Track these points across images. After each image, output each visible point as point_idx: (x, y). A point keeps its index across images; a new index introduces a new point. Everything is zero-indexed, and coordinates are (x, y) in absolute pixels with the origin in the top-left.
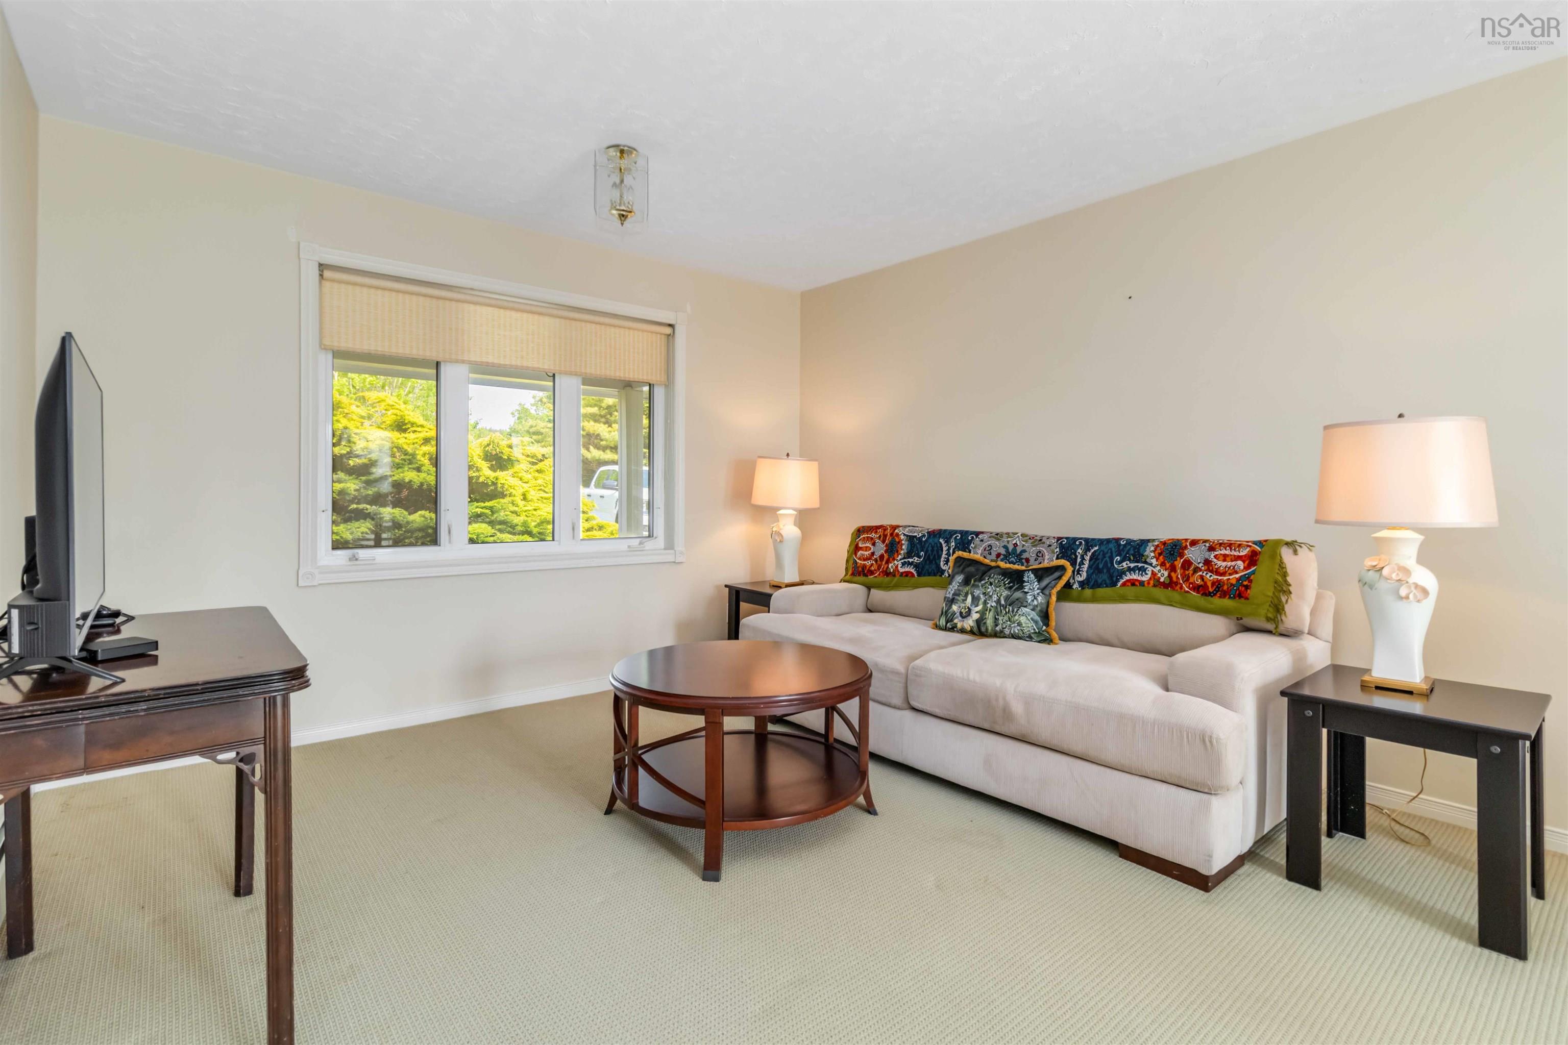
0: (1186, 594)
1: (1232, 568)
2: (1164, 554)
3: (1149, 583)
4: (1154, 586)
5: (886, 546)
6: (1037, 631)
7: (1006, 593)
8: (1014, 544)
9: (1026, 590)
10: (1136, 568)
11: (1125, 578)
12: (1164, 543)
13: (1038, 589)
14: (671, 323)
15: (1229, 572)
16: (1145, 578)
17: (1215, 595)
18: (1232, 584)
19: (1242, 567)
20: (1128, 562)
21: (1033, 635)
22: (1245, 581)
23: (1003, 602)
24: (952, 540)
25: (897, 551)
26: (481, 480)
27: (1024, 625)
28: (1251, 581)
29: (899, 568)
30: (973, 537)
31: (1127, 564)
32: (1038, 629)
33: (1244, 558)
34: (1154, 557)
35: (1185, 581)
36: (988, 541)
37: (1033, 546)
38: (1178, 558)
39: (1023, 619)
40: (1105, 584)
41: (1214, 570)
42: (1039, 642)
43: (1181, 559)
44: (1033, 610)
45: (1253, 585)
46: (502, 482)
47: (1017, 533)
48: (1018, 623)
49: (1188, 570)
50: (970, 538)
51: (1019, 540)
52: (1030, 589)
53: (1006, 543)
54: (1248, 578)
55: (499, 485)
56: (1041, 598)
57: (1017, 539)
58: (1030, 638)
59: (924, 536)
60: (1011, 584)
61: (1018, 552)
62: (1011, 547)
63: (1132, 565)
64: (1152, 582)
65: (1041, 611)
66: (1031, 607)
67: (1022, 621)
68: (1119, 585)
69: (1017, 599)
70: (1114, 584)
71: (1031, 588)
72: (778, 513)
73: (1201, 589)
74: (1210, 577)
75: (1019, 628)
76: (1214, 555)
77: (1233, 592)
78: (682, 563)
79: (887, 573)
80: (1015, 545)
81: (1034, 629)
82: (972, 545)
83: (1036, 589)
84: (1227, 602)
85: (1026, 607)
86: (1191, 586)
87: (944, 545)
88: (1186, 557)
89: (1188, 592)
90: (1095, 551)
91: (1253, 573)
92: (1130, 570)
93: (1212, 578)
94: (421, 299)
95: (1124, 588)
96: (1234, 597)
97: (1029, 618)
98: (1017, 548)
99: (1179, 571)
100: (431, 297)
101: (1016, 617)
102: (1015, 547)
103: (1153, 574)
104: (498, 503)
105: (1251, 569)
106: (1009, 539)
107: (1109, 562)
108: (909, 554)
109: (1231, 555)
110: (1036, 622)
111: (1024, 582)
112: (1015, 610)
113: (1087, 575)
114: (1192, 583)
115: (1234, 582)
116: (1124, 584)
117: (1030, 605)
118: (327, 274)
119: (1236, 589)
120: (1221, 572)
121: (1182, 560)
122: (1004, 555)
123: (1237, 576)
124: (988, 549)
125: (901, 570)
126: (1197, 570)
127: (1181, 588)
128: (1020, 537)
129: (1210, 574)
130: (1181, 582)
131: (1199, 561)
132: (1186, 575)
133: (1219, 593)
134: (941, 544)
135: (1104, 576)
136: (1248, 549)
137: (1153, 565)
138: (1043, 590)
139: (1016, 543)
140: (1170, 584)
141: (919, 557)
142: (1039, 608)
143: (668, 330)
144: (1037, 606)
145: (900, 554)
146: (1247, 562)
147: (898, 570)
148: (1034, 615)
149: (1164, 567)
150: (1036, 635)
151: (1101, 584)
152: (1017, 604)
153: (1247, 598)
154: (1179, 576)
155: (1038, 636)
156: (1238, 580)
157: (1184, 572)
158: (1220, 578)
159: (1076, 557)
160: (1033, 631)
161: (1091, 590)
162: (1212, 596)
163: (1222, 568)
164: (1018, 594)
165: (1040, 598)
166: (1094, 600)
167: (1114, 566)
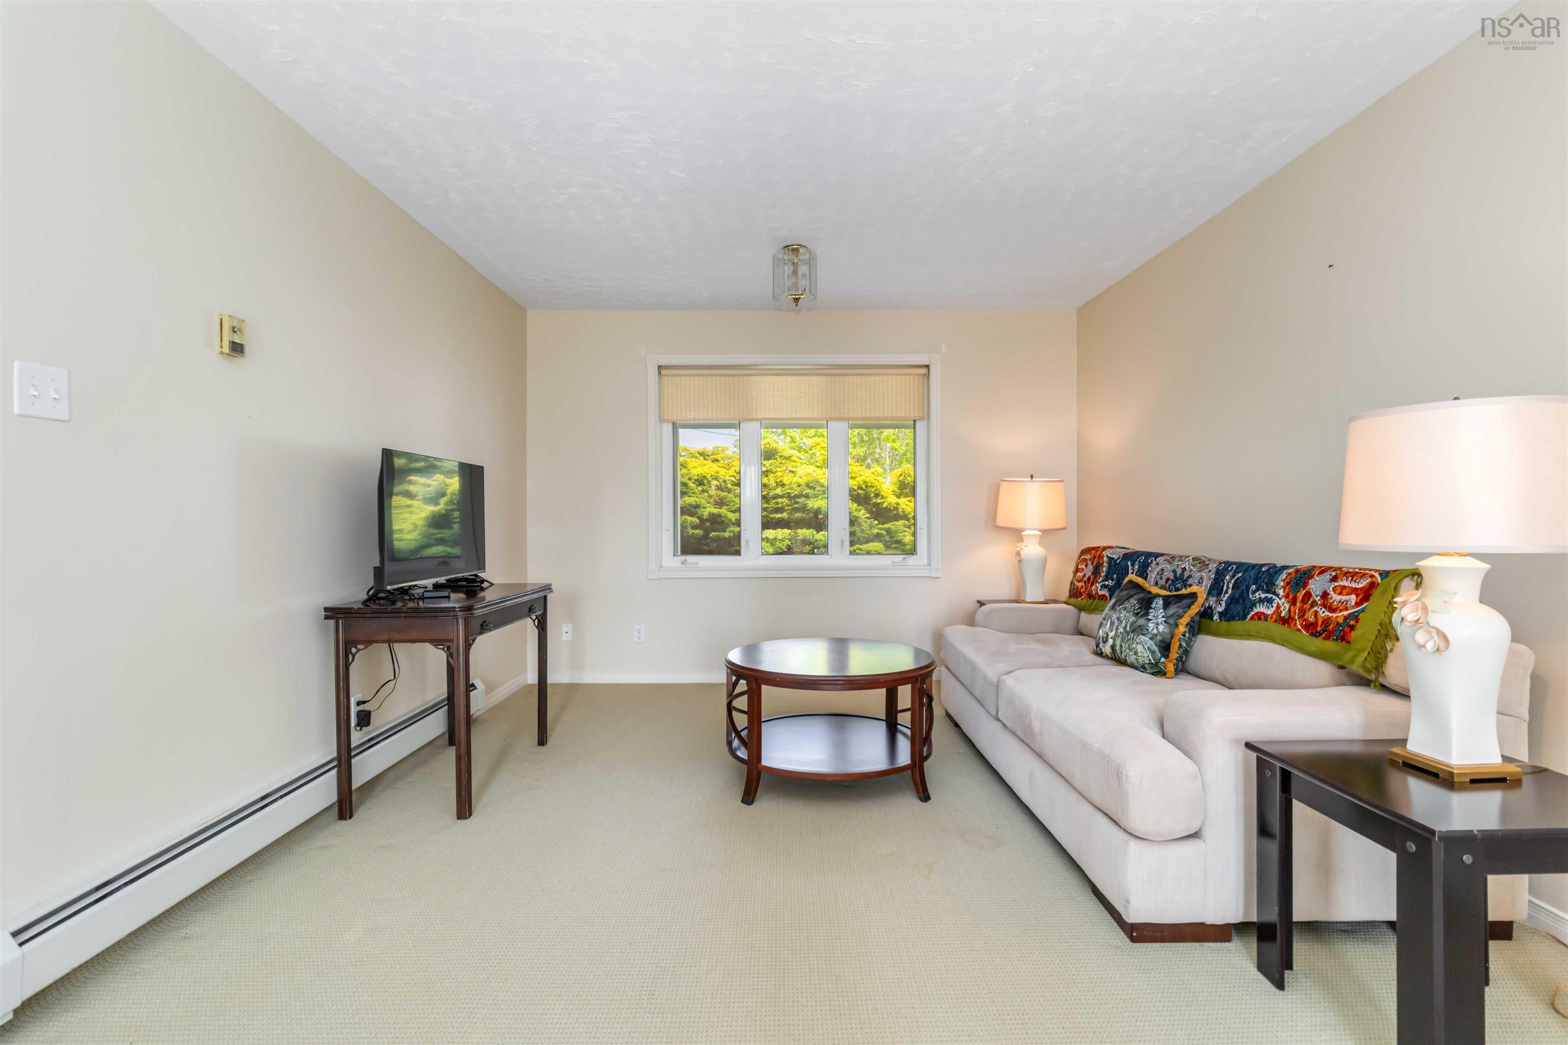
0: (1297, 633)
1: (1345, 603)
2: (1291, 584)
3: (1271, 618)
4: (1276, 621)
5: (1093, 568)
6: (1153, 661)
7: (1133, 619)
8: (1182, 569)
9: (1150, 617)
10: (1265, 600)
11: (1255, 610)
12: (1297, 571)
13: (1163, 617)
14: (927, 364)
15: (1340, 608)
16: (1270, 612)
17: (1320, 635)
18: (1338, 624)
19: (1353, 603)
20: (1261, 592)
21: (1146, 666)
22: (1353, 620)
23: (1128, 629)
24: (1137, 563)
25: (1100, 574)
26: (885, 505)
27: (1139, 654)
28: (1357, 621)
29: (1099, 591)
30: (1152, 560)
31: (1259, 595)
32: (1154, 660)
33: (1359, 592)
34: (1283, 587)
35: (1300, 617)
36: (1163, 564)
37: (1199, 571)
38: (1302, 589)
39: (1140, 648)
40: (1239, 616)
41: (1328, 604)
42: (1153, 674)
43: (1304, 590)
44: (1151, 639)
45: (1359, 626)
46: (902, 507)
47: (1189, 557)
48: (1135, 652)
49: (1306, 604)
50: (1149, 561)
51: (1189, 565)
52: (1154, 616)
53: (1175, 567)
54: (1356, 617)
55: (900, 510)
56: (1163, 627)
57: (1187, 563)
58: (1143, 668)
59: (1119, 558)
60: (1139, 610)
61: (1185, 578)
62: (1179, 571)
63: (1263, 596)
64: (1274, 617)
65: (1162, 641)
66: (1150, 636)
67: (1139, 650)
68: (1248, 618)
69: (1140, 627)
70: (1244, 618)
71: (1156, 615)
72: (1023, 533)
73: (1310, 628)
74: (1323, 613)
75: (1135, 657)
76: (1333, 586)
77: (1337, 633)
78: (940, 577)
79: (1090, 596)
80: (1184, 569)
81: (1150, 660)
82: (1150, 569)
83: (1160, 617)
84: (1331, 646)
85: (1144, 635)
86: (1304, 623)
87: (1130, 568)
88: (1308, 587)
89: (1299, 630)
90: (1238, 578)
91: (1363, 611)
92: (1261, 601)
93: (1324, 614)
94: (723, 378)
95: (1253, 622)
96: (1337, 640)
97: (1146, 647)
98: (1185, 573)
99: (1298, 605)
100: (729, 375)
101: (1134, 645)
102: (1183, 571)
103: (1278, 607)
104: (893, 525)
105: (1362, 605)
106: (1180, 563)
107: (1245, 591)
108: (1106, 579)
109: (1349, 587)
110: (1153, 652)
111: (1151, 608)
112: (1135, 637)
113: (1226, 606)
114: (1305, 620)
115: (1341, 620)
116: (1252, 618)
117: (1149, 633)
118: (663, 372)
119: (1341, 630)
120: (1334, 607)
121: (1304, 592)
122: (1172, 580)
123: (1346, 613)
124: (1160, 573)
125: (1100, 593)
126: (1314, 603)
127: (1295, 625)
128: (1191, 561)
129: (1324, 609)
130: (1297, 618)
131: (1318, 593)
132: (1303, 610)
133: (1326, 633)
134: (1128, 565)
135: (1240, 608)
136: (1369, 580)
137: (1280, 596)
138: (1167, 618)
139: (1185, 568)
140: (1286, 621)
141: (1113, 580)
142: (1159, 638)
143: (924, 371)
144: (1156, 635)
145: (1101, 576)
146: (1360, 597)
147: (1098, 594)
148: (1151, 644)
149: (1287, 599)
150: (1150, 666)
151: (1235, 616)
152: (1138, 630)
153: (1349, 642)
154: (1297, 611)
155: (1151, 668)
156: (1346, 618)
157: (1302, 606)
158: (1330, 615)
159: (1224, 583)
160: (1148, 662)
161: (1227, 623)
162: (1316, 637)
163: (1335, 603)
164: (1142, 621)
165: (1161, 628)
166: (1228, 635)
167: (1249, 595)
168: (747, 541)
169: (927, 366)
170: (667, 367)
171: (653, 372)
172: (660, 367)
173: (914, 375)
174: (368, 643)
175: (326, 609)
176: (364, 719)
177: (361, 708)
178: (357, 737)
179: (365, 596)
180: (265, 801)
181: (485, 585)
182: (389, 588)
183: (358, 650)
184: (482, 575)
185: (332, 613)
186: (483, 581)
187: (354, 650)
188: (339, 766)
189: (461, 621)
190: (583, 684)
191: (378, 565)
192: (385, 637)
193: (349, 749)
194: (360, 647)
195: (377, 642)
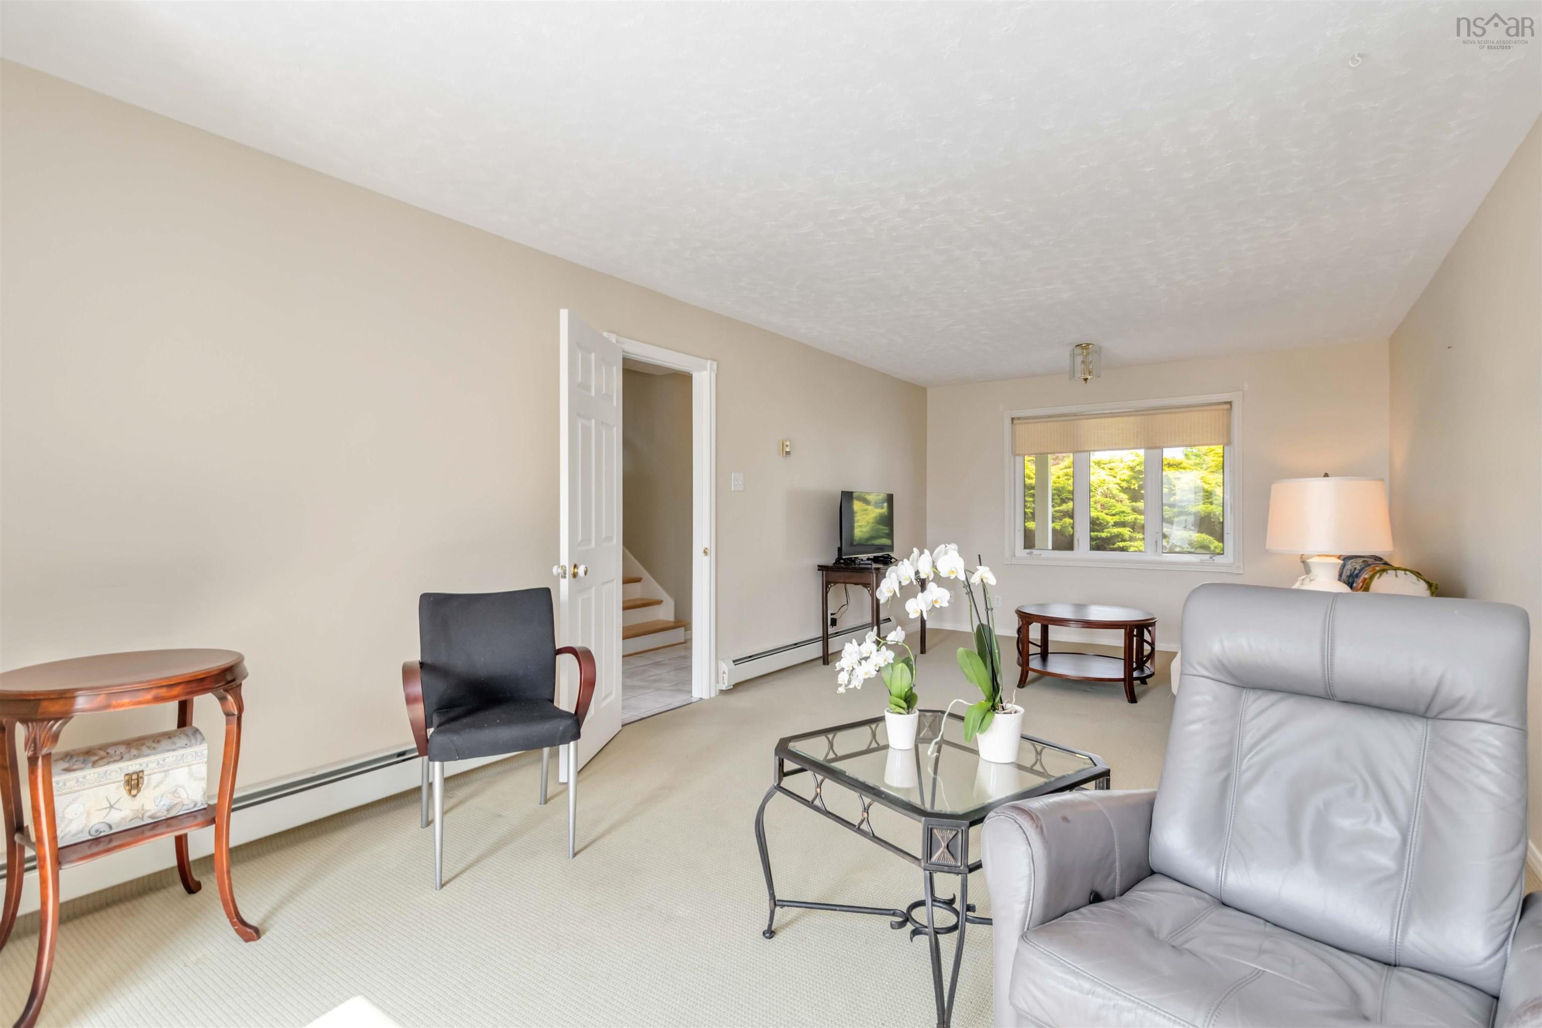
14: (1227, 401)
118: (1015, 422)
143: (1227, 406)
168: (1078, 540)
169: (1230, 403)
170: (1019, 419)
171: (1008, 422)
172: (1013, 419)
173: (1219, 410)
174: (835, 583)
175: (819, 566)
176: (834, 621)
177: (833, 617)
178: (831, 630)
179: (834, 561)
180: (796, 645)
181: (893, 560)
182: (844, 557)
183: (831, 586)
184: (892, 555)
185: (821, 568)
186: (891, 558)
187: (829, 586)
188: (823, 640)
189: (874, 575)
190: (959, 632)
191: (839, 546)
192: (842, 581)
193: (827, 635)
194: (832, 585)
195: (839, 583)
